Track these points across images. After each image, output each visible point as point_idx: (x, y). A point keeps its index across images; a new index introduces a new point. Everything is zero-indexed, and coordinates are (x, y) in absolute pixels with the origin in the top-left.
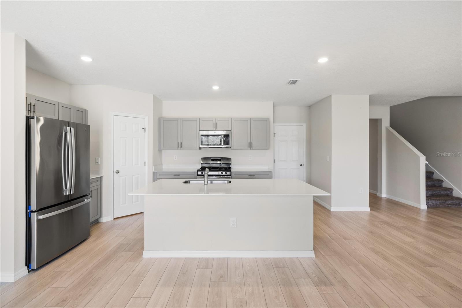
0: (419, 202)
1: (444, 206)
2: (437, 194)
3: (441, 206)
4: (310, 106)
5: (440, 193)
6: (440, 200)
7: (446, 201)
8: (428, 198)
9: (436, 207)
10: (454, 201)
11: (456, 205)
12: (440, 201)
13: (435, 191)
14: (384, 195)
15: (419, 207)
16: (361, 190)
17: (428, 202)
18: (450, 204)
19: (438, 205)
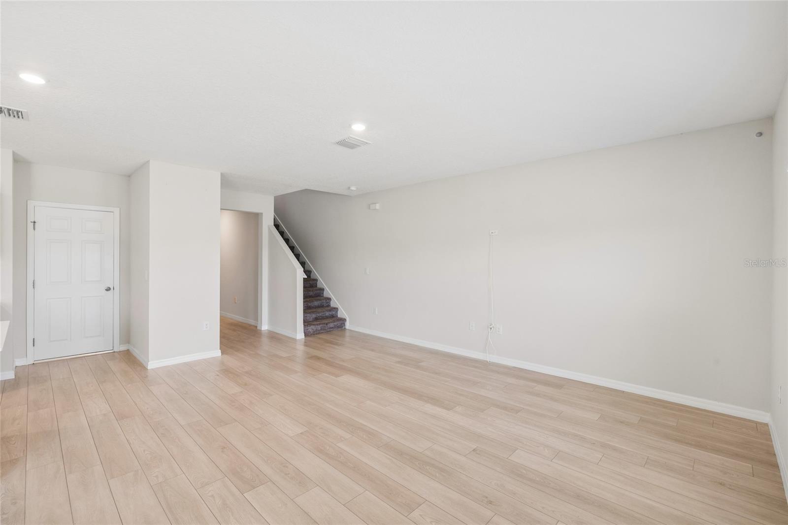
0: (295, 330)
1: (325, 331)
2: (321, 316)
3: (321, 331)
4: (129, 176)
5: (324, 316)
6: (320, 324)
7: (327, 324)
8: (306, 323)
9: (316, 334)
10: (335, 324)
11: (338, 327)
12: (321, 326)
13: (319, 313)
14: (265, 327)
15: (294, 337)
16: (207, 325)
17: (307, 328)
18: (332, 328)
19: (319, 331)
